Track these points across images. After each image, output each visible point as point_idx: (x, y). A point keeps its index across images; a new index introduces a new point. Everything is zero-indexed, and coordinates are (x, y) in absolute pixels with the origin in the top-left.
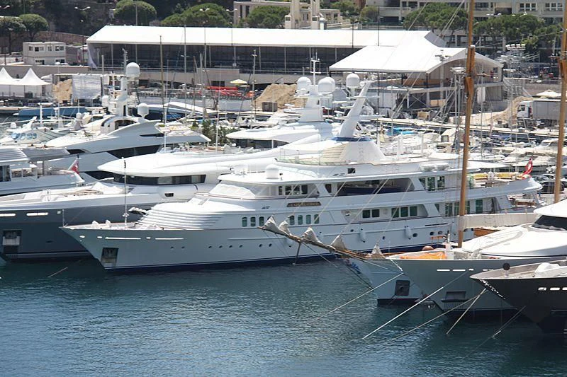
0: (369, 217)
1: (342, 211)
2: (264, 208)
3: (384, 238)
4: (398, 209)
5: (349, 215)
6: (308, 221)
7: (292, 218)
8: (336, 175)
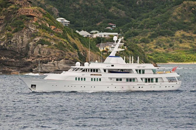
1: (109, 78)
2: (83, 75)
4: (128, 79)
5: (111, 80)
6: (97, 80)
7: (92, 79)
8: (107, 67)
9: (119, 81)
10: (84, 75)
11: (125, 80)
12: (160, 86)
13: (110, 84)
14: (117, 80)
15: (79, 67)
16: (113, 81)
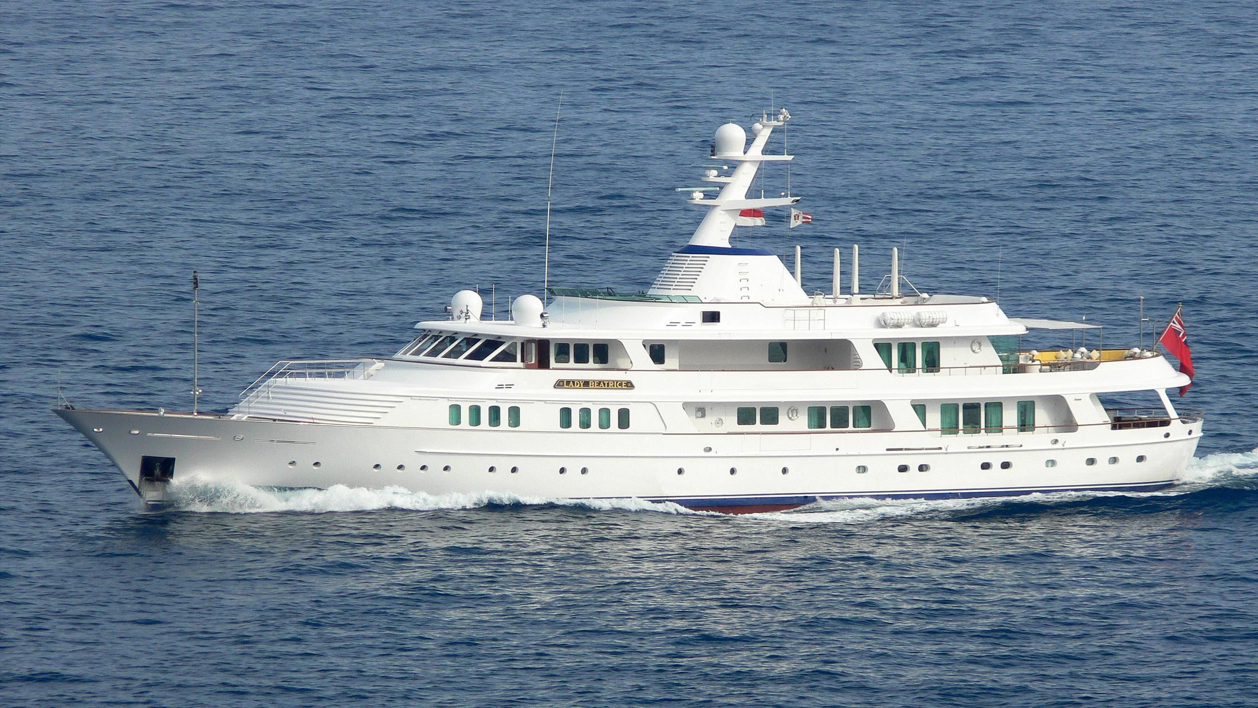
0: (754, 423)
1: (686, 405)
2: (500, 387)
3: (785, 471)
4: (824, 409)
5: (703, 416)
6: (605, 424)
7: (566, 414)
8: (673, 324)
9: (758, 427)
10: (509, 386)
11: (802, 422)
12: (1051, 456)
13: (696, 446)
14: (746, 415)
15: (474, 325)
16: (720, 422)
